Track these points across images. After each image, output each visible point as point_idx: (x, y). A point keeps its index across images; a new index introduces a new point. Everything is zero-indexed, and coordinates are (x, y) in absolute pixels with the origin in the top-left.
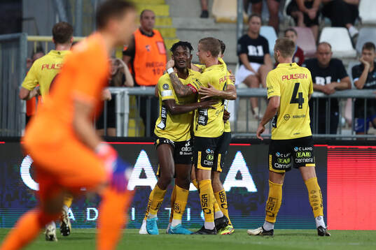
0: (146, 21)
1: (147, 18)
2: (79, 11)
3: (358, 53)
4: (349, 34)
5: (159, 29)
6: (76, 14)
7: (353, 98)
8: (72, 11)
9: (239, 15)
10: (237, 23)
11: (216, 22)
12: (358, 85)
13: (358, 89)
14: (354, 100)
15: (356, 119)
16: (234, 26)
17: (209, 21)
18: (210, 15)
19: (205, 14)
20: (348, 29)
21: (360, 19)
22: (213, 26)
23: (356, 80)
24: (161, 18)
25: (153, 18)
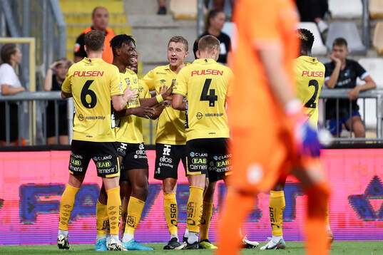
0: (99, 20)
1: (100, 16)
2: (27, 9)
3: (328, 50)
4: (319, 29)
5: (113, 27)
6: (23, 12)
7: (324, 99)
8: (19, 9)
9: (199, 11)
10: (197, 19)
11: (175, 19)
12: (329, 85)
13: (329, 88)
14: (326, 100)
15: (328, 121)
16: (194, 23)
17: (167, 18)
18: (168, 11)
19: (163, 10)
20: (317, 24)
21: (330, 13)
22: (172, 23)
23: (328, 78)
24: (115, 16)
25: (106, 16)
